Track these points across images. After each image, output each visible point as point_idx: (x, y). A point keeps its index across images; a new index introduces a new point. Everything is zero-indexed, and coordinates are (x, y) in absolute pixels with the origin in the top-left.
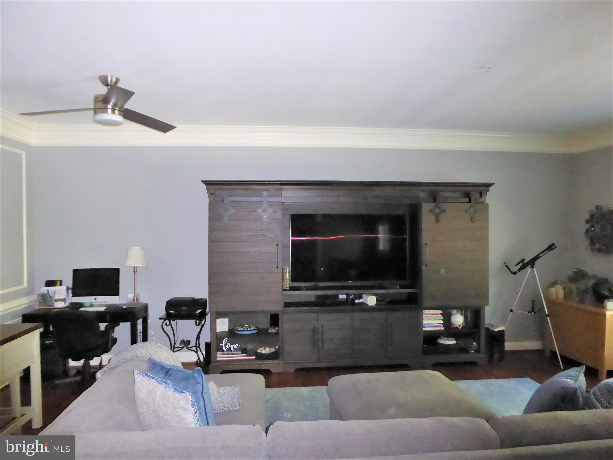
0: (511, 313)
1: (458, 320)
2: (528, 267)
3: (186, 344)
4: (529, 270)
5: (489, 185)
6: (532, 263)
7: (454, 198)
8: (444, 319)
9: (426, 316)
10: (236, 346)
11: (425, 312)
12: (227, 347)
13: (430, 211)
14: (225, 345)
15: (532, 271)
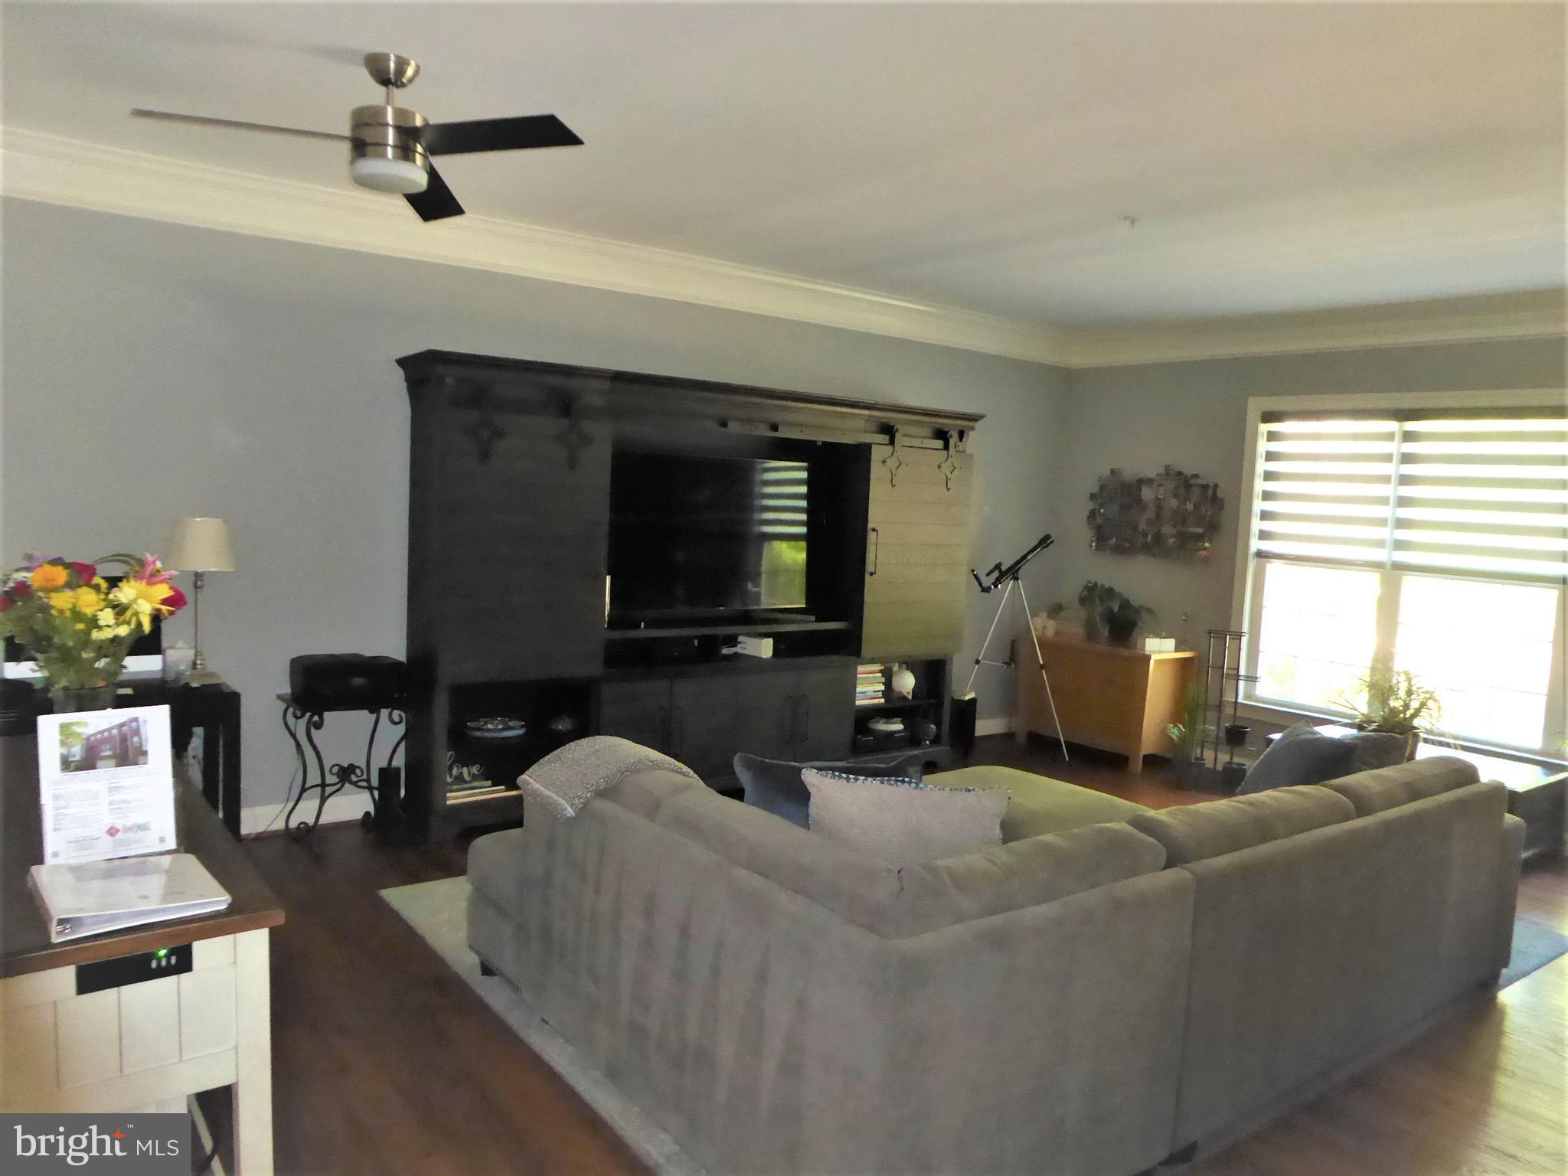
0: (977, 666)
1: (907, 682)
2: (1008, 579)
3: (346, 774)
4: (1008, 584)
5: (975, 418)
6: (1014, 571)
7: (922, 440)
8: (884, 681)
9: (861, 676)
10: (475, 769)
11: (860, 668)
12: (455, 771)
13: (884, 462)
14: (450, 768)
15: (1013, 587)
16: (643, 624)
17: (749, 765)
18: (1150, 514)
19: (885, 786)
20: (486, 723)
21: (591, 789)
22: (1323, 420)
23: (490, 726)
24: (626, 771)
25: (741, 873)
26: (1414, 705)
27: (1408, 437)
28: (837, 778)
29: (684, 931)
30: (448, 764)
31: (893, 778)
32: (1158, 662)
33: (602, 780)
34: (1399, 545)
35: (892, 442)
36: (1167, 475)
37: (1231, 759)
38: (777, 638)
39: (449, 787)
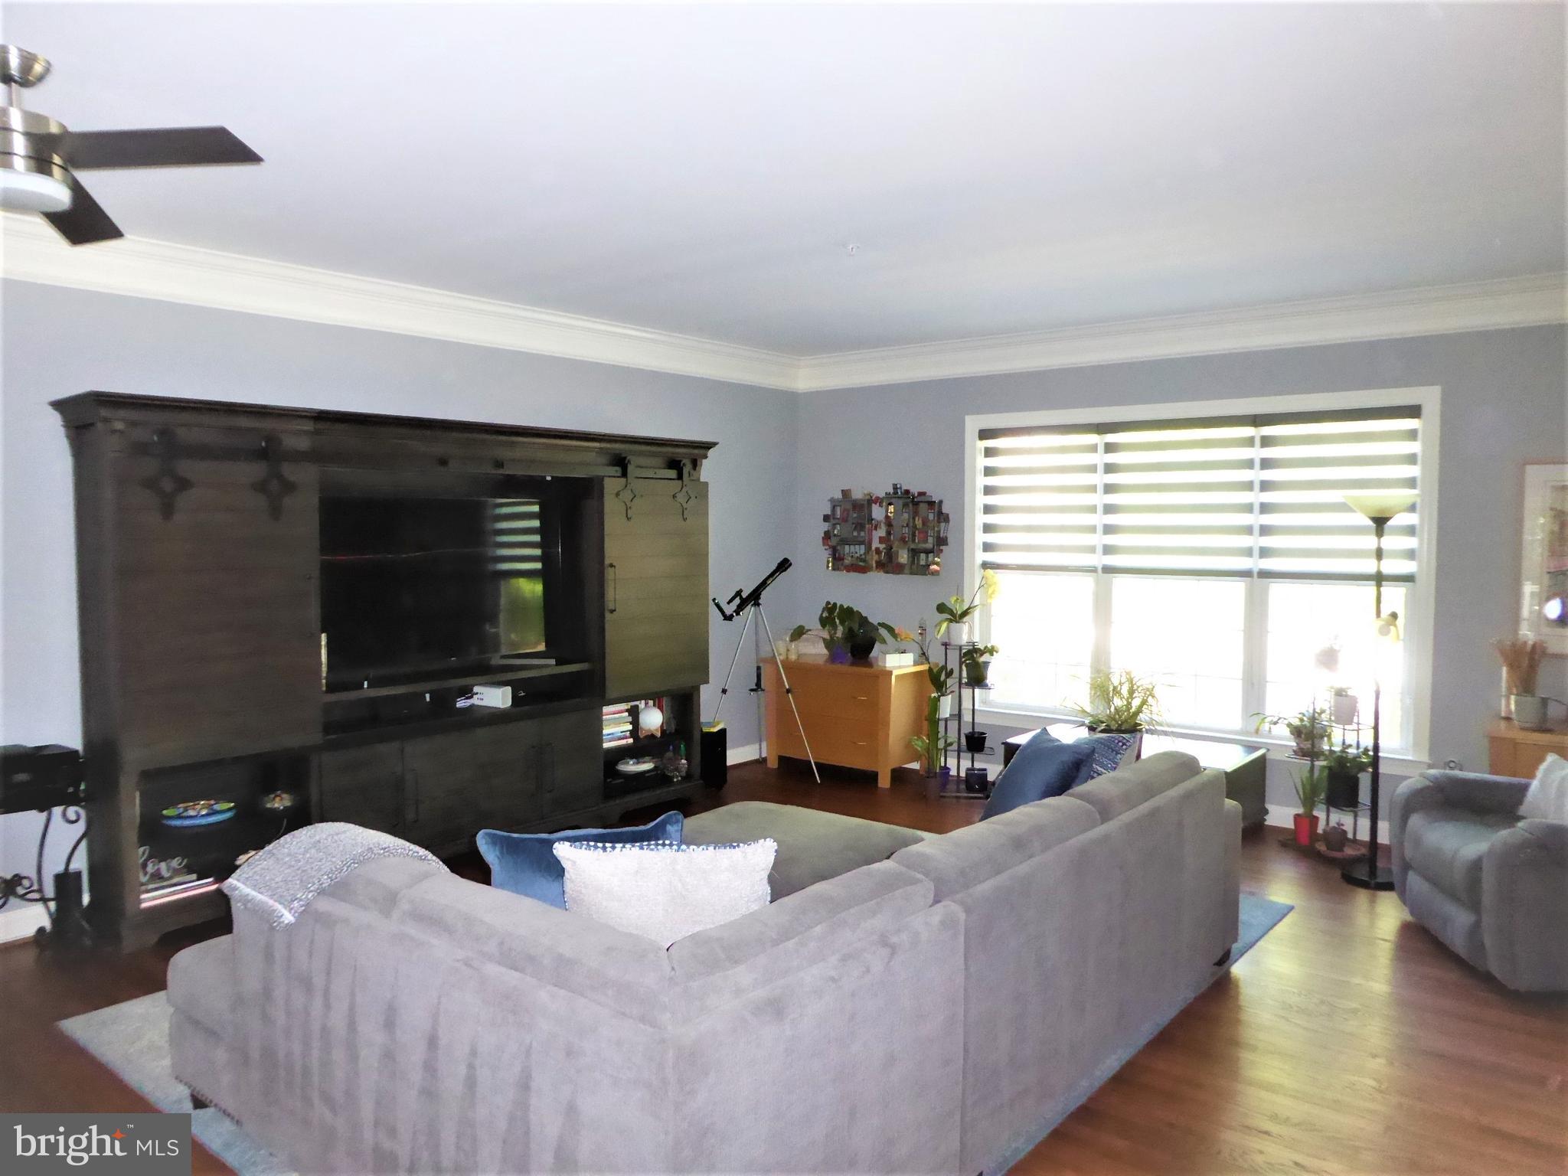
0: (723, 696)
1: (654, 719)
2: (749, 606)
3: (9, 887)
4: (750, 610)
5: (707, 446)
6: (755, 597)
7: (655, 470)
8: (631, 720)
9: (607, 717)
10: (175, 863)
11: (606, 709)
12: (150, 868)
13: (617, 494)
14: (144, 866)
15: (755, 614)
16: (366, 683)
17: (494, 841)
18: (882, 532)
19: (646, 853)
20: (186, 809)
21: (312, 888)
22: (1033, 435)
23: (192, 813)
24: (354, 863)
25: (492, 969)
26: (1136, 703)
27: (1110, 448)
28: (592, 848)
29: (432, 1042)
30: (141, 861)
31: (653, 842)
32: (900, 677)
33: (326, 877)
34: (1108, 550)
35: (624, 474)
36: (896, 493)
37: (973, 765)
38: (516, 685)
39: (143, 888)
